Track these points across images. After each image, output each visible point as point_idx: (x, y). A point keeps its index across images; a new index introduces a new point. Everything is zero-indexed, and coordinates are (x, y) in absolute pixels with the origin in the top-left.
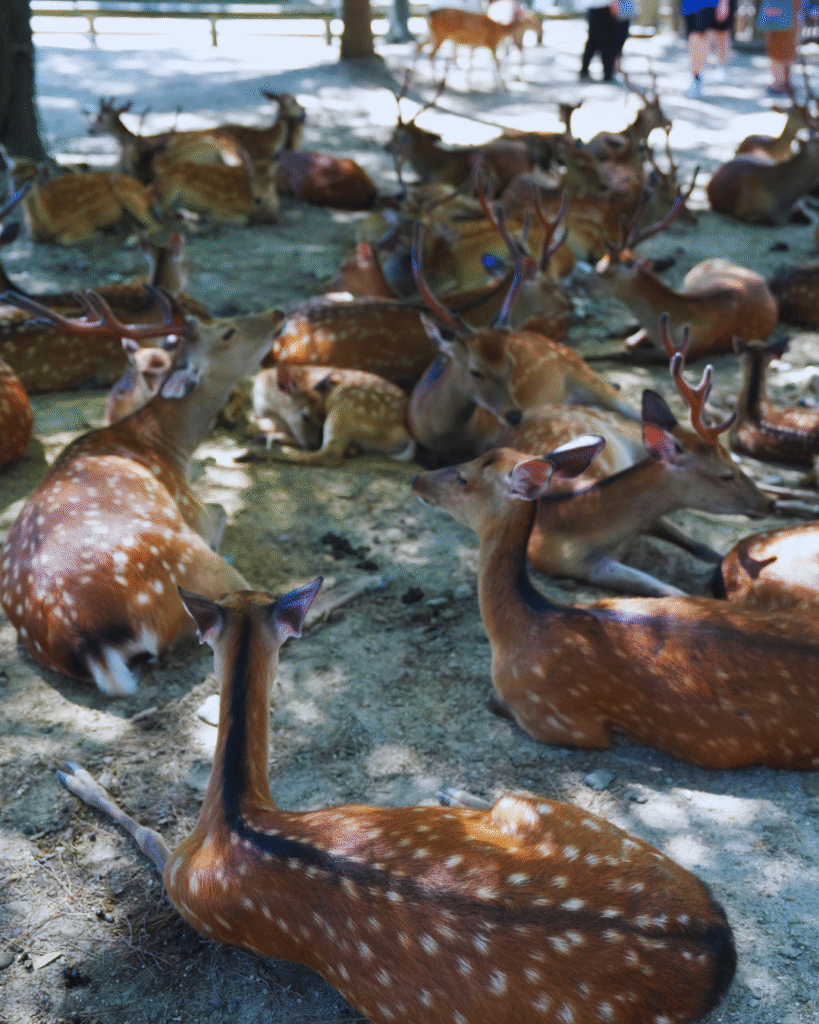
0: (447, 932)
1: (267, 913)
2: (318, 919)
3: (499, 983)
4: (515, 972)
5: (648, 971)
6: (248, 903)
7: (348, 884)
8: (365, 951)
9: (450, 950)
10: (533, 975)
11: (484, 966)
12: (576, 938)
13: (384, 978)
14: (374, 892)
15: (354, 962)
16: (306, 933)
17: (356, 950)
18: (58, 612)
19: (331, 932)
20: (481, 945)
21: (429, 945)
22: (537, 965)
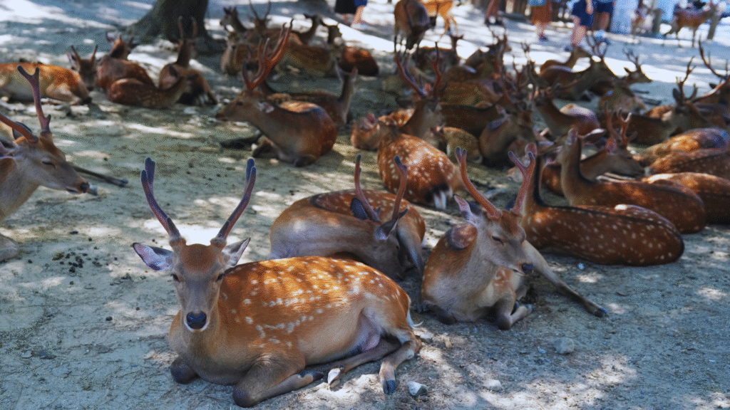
0: (620, 224)
1: (565, 224)
2: (581, 224)
3: (634, 236)
4: (638, 233)
5: (669, 238)
6: (559, 222)
7: (590, 215)
8: (596, 230)
9: (620, 228)
10: (642, 235)
11: (630, 232)
12: (652, 227)
13: (602, 237)
14: (598, 216)
15: (593, 235)
16: (576, 228)
17: (593, 230)
18: (423, 179)
19: (585, 227)
20: (629, 227)
21: (615, 227)
22: (643, 232)
